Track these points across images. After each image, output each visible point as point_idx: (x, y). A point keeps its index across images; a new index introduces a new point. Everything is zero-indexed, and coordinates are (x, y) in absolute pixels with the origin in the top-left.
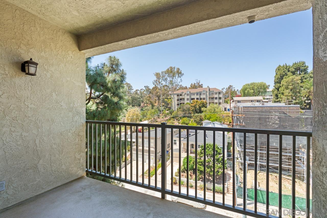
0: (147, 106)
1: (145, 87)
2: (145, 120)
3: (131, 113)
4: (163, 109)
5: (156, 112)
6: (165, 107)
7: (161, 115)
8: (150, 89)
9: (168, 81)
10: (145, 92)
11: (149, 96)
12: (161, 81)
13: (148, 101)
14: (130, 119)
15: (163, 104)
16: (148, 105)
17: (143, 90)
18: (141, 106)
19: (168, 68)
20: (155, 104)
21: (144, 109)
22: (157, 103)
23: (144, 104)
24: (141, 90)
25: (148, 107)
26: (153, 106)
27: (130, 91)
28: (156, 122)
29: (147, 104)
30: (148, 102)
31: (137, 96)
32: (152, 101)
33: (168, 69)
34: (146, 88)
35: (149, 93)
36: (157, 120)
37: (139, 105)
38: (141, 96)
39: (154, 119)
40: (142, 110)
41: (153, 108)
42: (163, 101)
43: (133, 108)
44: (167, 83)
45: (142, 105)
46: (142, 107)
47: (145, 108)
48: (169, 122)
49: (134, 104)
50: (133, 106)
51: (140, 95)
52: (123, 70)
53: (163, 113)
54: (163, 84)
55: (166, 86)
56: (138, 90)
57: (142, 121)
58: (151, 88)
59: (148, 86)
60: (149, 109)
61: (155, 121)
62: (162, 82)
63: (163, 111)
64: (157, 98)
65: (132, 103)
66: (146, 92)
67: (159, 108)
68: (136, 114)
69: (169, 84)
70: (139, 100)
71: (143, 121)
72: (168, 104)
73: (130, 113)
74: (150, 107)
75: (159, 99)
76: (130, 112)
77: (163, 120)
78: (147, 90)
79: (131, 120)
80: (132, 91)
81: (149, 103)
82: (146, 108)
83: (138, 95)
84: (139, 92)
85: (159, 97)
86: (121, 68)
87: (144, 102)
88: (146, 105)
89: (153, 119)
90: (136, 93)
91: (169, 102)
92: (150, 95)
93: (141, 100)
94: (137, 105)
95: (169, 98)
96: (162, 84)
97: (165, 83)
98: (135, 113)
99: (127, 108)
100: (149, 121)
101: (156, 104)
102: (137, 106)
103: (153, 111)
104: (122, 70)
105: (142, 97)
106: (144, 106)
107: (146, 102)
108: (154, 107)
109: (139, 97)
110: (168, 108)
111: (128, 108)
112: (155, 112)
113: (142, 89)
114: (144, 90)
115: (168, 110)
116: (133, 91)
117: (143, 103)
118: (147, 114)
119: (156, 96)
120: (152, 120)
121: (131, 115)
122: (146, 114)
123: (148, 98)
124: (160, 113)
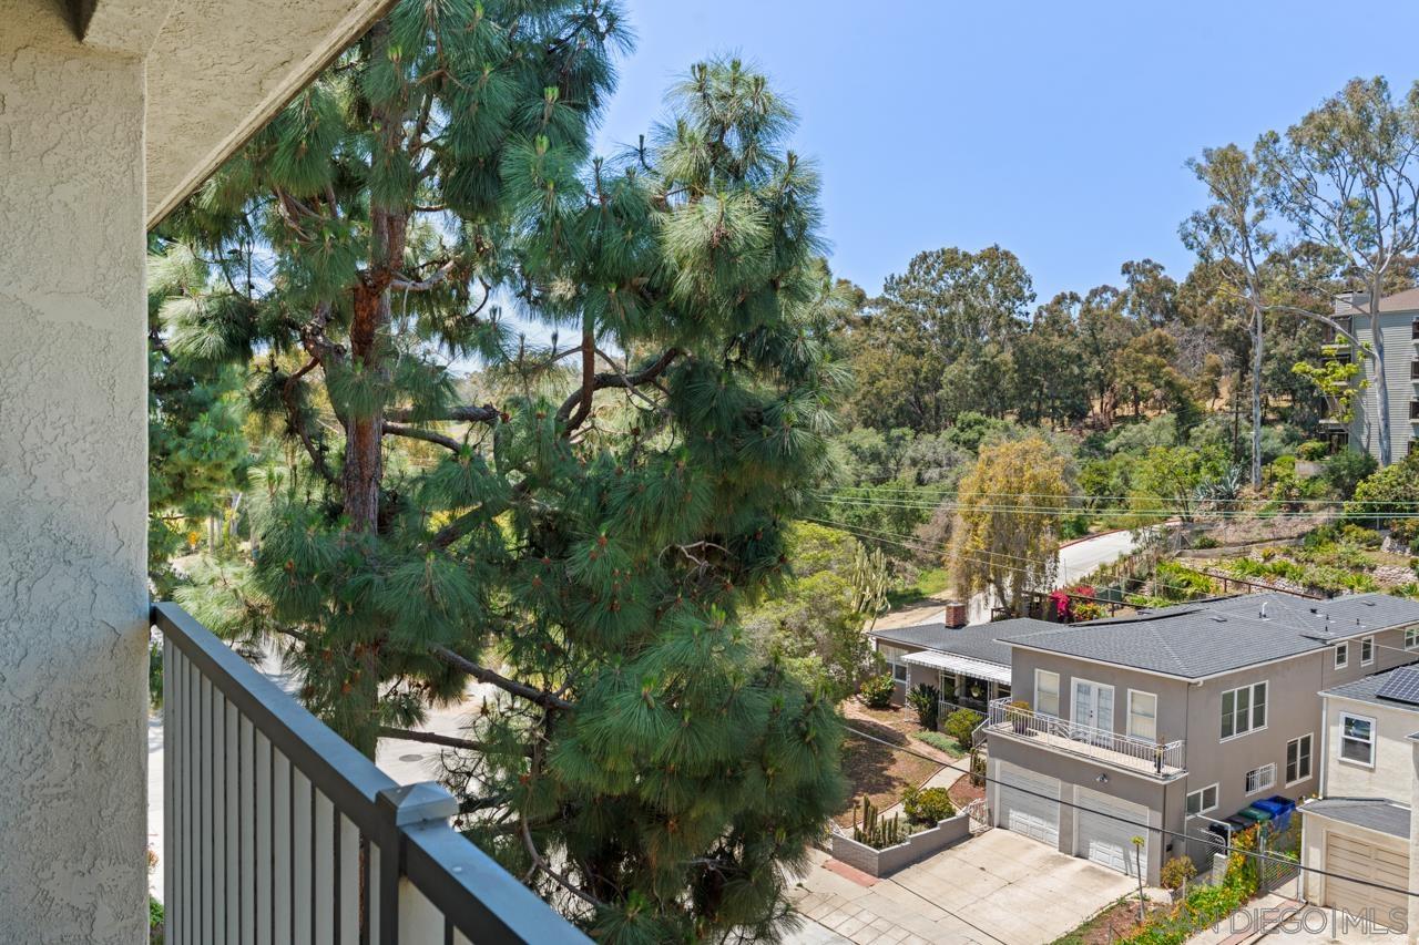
0: (1136, 419)
1: (1126, 269)
2: (1113, 528)
3: (997, 470)
4: (1273, 443)
5: (1203, 470)
6: (1303, 424)
7: (1248, 490)
8: (1167, 286)
9: (1323, 207)
10: (1125, 313)
11: (1161, 341)
12: (1262, 215)
13: (1151, 379)
14: (989, 517)
15: (1284, 402)
16: (1149, 413)
17: (1108, 295)
18: (1089, 421)
19: (1330, 95)
20: (1209, 404)
21: (1111, 445)
22: (1224, 391)
23: (1115, 406)
24: (1094, 293)
25: (1142, 425)
26: (1187, 417)
27: (1010, 311)
28: (1202, 547)
29: (1136, 403)
30: (1146, 387)
31: (1061, 341)
32: (1183, 380)
33: (1332, 107)
34: (1132, 281)
35: (1158, 318)
36: (1210, 536)
37: (1078, 414)
38: (1089, 340)
39: (1188, 521)
40: (1095, 446)
41: (1184, 437)
42: (1285, 381)
43: (1022, 432)
44: (1317, 220)
45: (1097, 409)
46: (1092, 427)
47: (1117, 433)
48: (1318, 556)
49: (1034, 406)
50: (1029, 418)
51: (1084, 335)
52: (791, 157)
53: (1274, 478)
54: (1273, 238)
55: (1310, 250)
56: (1074, 298)
57: (1092, 529)
58: (1180, 279)
59: (1154, 261)
60: (1153, 440)
61: (1197, 542)
62: (1265, 226)
63: (1268, 459)
64: (1228, 355)
65: (1022, 395)
66: (1132, 312)
67: (1243, 433)
68: (1034, 477)
69: (1334, 231)
70: (1076, 371)
71: (1099, 534)
72: (1323, 405)
73: (991, 473)
74: (1160, 427)
75: (1243, 363)
76: (990, 462)
77: (1266, 534)
78: (1140, 295)
79: (992, 526)
80: (1023, 309)
81: (1158, 393)
82: (1132, 431)
83: (1071, 333)
84: (1075, 311)
85: (1240, 346)
86: (780, 146)
87: (1118, 384)
88: (1127, 410)
89: (1175, 522)
90: (1055, 322)
91: (1330, 384)
92: (1164, 332)
93: (1090, 371)
94: (1054, 408)
95: (1326, 349)
96: (1263, 240)
97: (1295, 226)
98: (1027, 475)
99: (975, 436)
100: (1145, 534)
101: (1219, 403)
102: (1055, 414)
103: (1185, 455)
104: (784, 159)
105: (1097, 352)
106: (1119, 419)
107: (1135, 389)
108: (1192, 430)
109: (1072, 348)
110: (1322, 438)
111: (981, 434)
112: (1197, 468)
113: (1105, 289)
114: (1115, 292)
115: (1313, 456)
116: (1032, 308)
117: (1108, 394)
118: (1126, 481)
119: (1214, 342)
120: (1169, 531)
121: (993, 489)
122: (1120, 482)
123: (1149, 359)
124: (1243, 480)
